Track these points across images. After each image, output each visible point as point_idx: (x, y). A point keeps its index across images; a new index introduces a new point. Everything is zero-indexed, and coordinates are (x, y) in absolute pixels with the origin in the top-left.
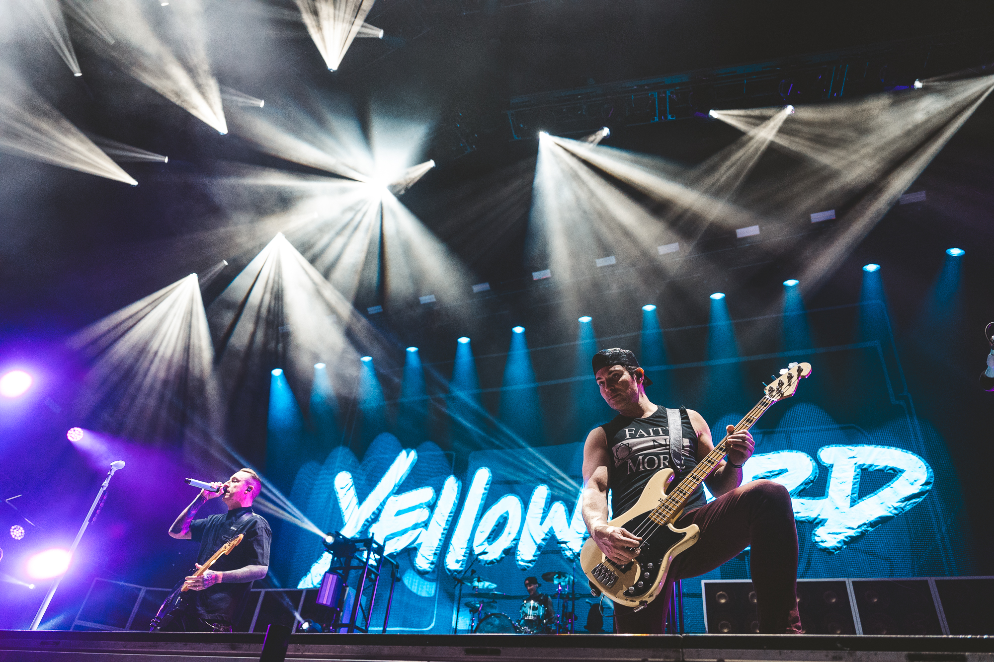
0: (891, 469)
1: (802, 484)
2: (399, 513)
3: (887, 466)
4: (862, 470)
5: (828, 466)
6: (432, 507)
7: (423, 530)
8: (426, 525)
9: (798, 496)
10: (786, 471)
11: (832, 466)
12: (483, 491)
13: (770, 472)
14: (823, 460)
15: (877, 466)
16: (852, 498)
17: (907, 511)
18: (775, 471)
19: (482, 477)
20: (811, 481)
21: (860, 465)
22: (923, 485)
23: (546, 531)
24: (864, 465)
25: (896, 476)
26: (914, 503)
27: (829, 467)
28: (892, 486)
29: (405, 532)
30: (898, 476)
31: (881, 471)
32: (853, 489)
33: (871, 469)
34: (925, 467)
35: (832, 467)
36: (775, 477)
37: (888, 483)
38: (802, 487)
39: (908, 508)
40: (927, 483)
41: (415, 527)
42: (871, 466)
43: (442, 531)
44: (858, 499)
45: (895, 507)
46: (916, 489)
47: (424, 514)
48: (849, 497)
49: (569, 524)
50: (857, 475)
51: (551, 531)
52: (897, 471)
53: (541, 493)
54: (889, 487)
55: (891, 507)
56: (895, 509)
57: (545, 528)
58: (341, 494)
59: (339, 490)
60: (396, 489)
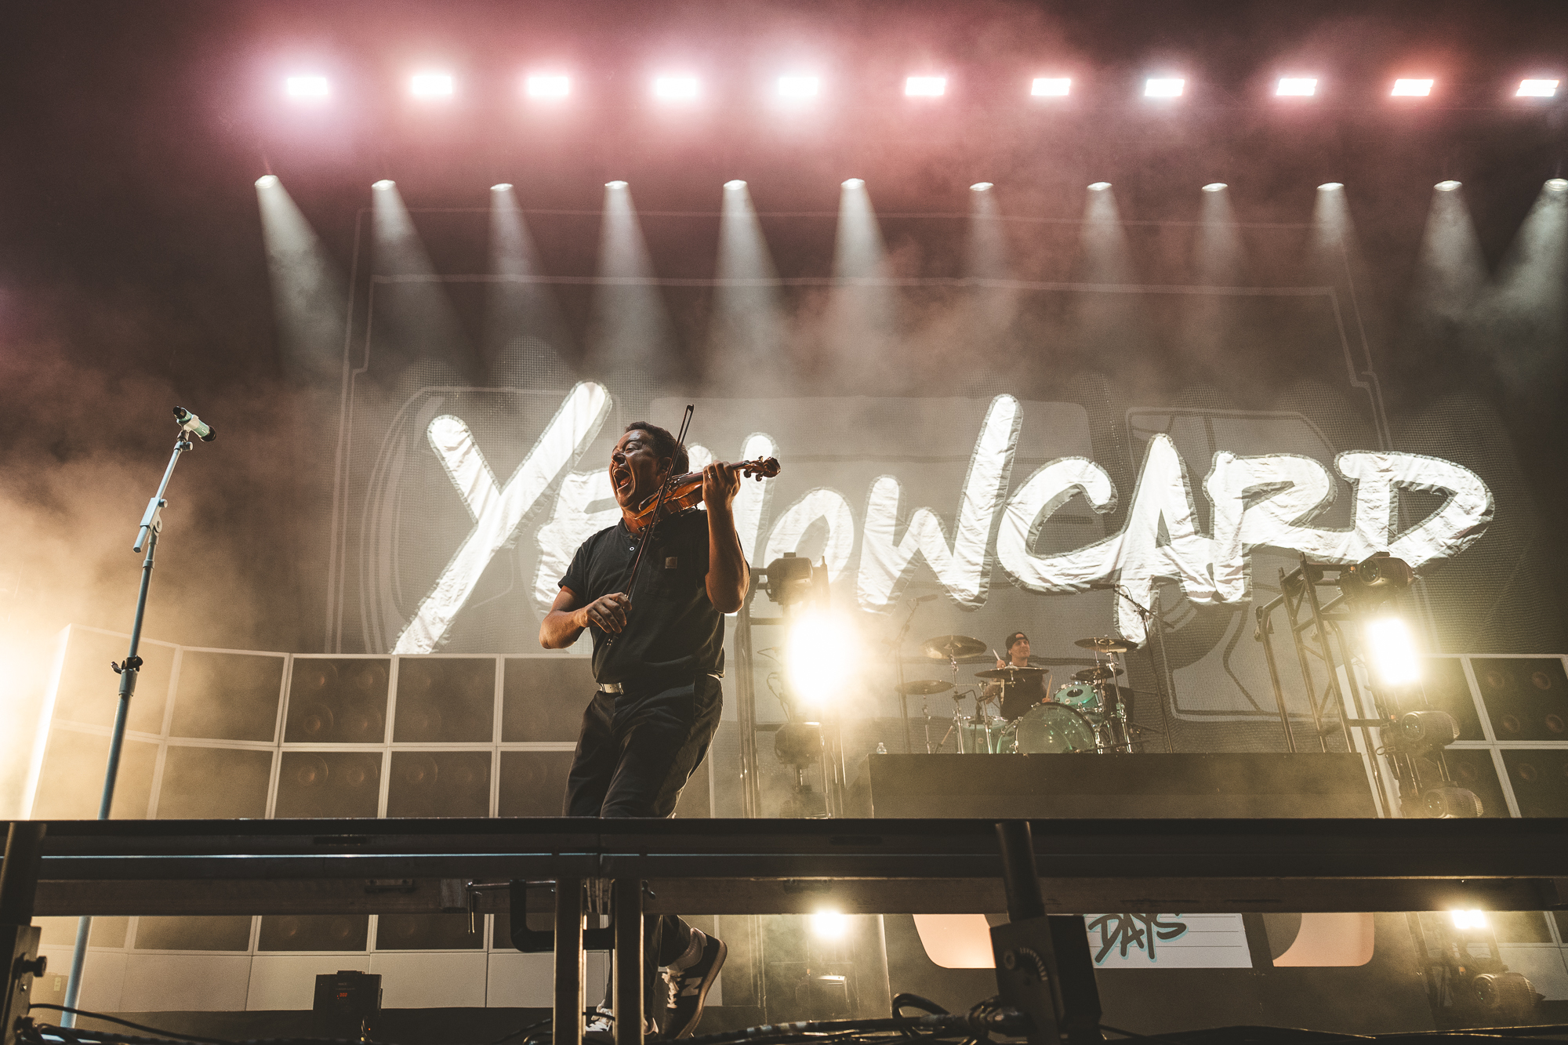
0: (1441, 490)
1: (1316, 507)
2: (595, 507)
3: (1433, 486)
4: (1399, 489)
5: (1351, 482)
9: (1311, 525)
10: (1291, 484)
11: (1357, 481)
13: (1268, 485)
14: (1344, 472)
15: (1420, 484)
16: (1390, 531)
17: (1464, 552)
18: (1275, 484)
20: (1329, 503)
21: (1397, 482)
22: (1483, 515)
23: (909, 556)
24: (1403, 482)
25: (1446, 500)
26: (1473, 540)
27: (1353, 483)
28: (1442, 514)
30: (1448, 501)
31: (1425, 492)
32: (1391, 517)
33: (1412, 489)
34: (1483, 489)
35: (1358, 484)
36: (1275, 494)
37: (1436, 510)
38: (1316, 512)
39: (1465, 547)
40: (1487, 513)
42: (1412, 484)
44: (1398, 533)
45: (1449, 544)
46: (1473, 520)
48: (1387, 529)
49: (952, 548)
50: (1395, 497)
51: (918, 559)
52: (1448, 493)
53: (886, 491)
54: (1438, 517)
55: (1443, 544)
56: (1449, 547)
57: (906, 551)
58: (451, 460)
59: (445, 454)
60: (578, 459)
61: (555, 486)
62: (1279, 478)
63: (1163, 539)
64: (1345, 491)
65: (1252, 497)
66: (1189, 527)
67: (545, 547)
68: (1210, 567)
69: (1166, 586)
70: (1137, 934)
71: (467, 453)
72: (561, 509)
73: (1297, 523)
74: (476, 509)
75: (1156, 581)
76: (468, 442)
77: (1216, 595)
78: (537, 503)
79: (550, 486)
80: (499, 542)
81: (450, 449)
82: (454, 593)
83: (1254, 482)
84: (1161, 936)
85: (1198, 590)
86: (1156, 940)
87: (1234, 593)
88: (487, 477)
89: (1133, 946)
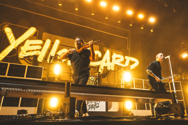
2: (31, 45)
6: (42, 46)
7: (40, 52)
8: (40, 50)
9: (122, 63)
12: (58, 45)
19: (57, 42)
20: (123, 61)
21: (130, 60)
25: (134, 63)
29: (33, 51)
32: (129, 64)
34: (138, 62)
36: (119, 59)
41: (37, 50)
42: (132, 61)
43: (45, 53)
47: (40, 47)
55: (133, 67)
58: (8, 34)
59: (7, 33)
60: (30, 38)
61: (25, 41)
62: (119, 57)
63: (106, 62)
64: (125, 60)
65: (117, 59)
66: (109, 61)
67: (21, 49)
68: (111, 66)
69: (105, 67)
70: (93, 107)
71: (11, 34)
72: (26, 44)
73: (120, 63)
74: (11, 42)
75: (104, 67)
76: (11, 32)
77: (111, 69)
78: (22, 43)
79: (24, 41)
80: (14, 48)
81: (8, 32)
82: (5, 54)
83: (117, 57)
84: (96, 107)
85: (109, 69)
86: (95, 108)
87: (113, 69)
88: (14, 38)
89: (92, 109)
